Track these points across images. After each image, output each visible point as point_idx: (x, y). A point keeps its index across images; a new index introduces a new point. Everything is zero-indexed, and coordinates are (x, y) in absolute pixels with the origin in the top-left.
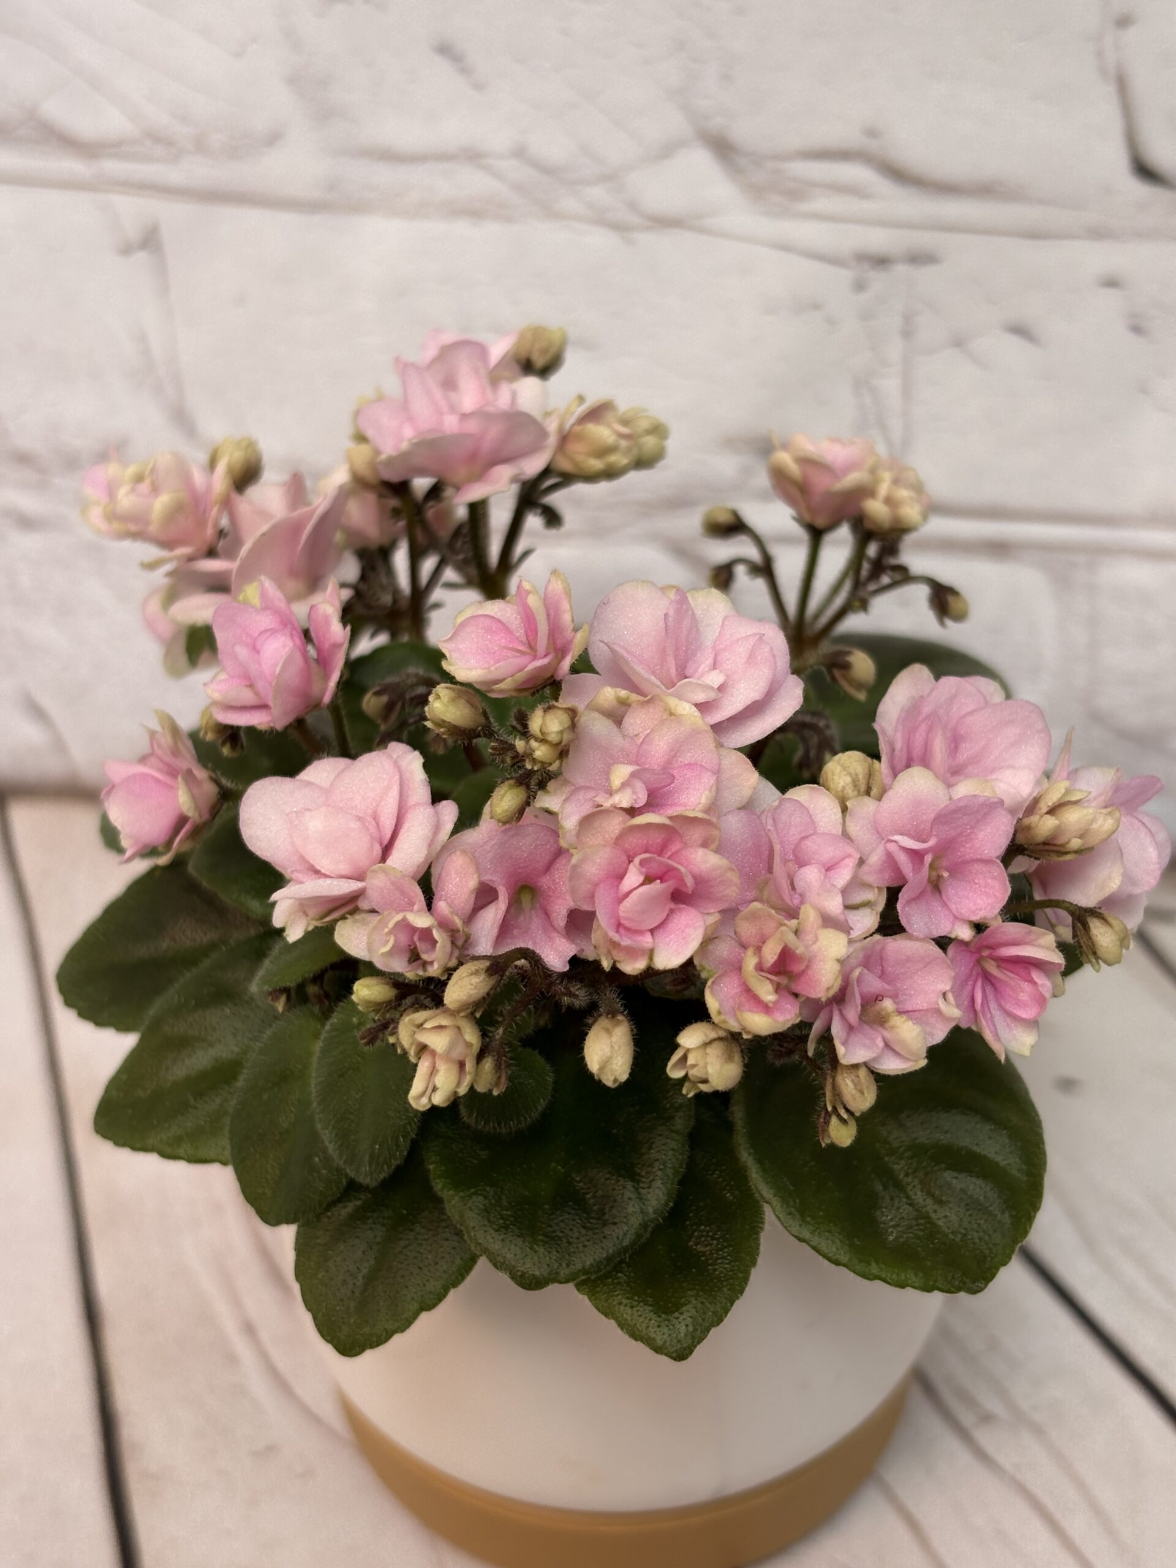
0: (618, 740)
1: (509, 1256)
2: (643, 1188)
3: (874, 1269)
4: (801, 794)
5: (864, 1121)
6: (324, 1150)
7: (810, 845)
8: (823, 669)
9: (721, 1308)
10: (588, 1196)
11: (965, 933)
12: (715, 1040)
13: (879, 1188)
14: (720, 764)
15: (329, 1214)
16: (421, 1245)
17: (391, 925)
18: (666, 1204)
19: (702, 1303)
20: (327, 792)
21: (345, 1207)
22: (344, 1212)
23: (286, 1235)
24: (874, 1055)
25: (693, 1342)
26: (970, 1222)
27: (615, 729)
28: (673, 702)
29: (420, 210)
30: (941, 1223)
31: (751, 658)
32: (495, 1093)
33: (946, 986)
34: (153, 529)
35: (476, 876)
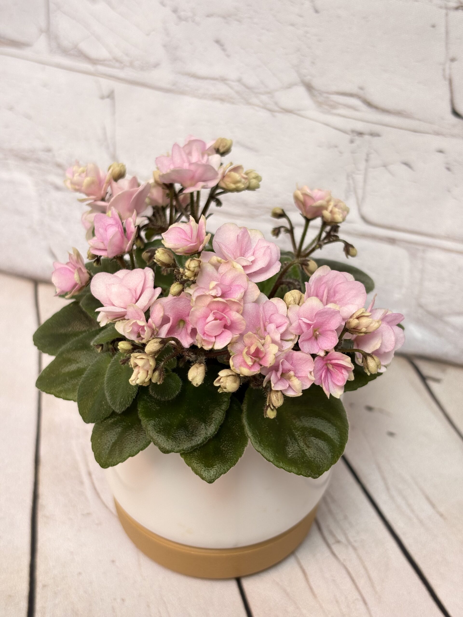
0: (215, 274)
1: (159, 441)
2: (207, 426)
3: (281, 464)
4: (275, 300)
5: (279, 410)
6: (106, 400)
7: (274, 317)
8: (300, 265)
9: (226, 468)
10: (190, 426)
11: (322, 354)
12: (231, 375)
13: (288, 439)
14: (248, 286)
15: (105, 421)
16: (133, 435)
17: (131, 323)
18: (214, 432)
19: (220, 466)
20: (122, 280)
21: (111, 420)
22: (110, 421)
23: (91, 426)
24: (284, 389)
25: (215, 478)
26: (317, 455)
27: (215, 270)
28: (235, 264)
29: (203, 97)
30: (307, 454)
31: (264, 254)
32: (158, 383)
33: (312, 370)
34: (83, 188)
35: (163, 312)
